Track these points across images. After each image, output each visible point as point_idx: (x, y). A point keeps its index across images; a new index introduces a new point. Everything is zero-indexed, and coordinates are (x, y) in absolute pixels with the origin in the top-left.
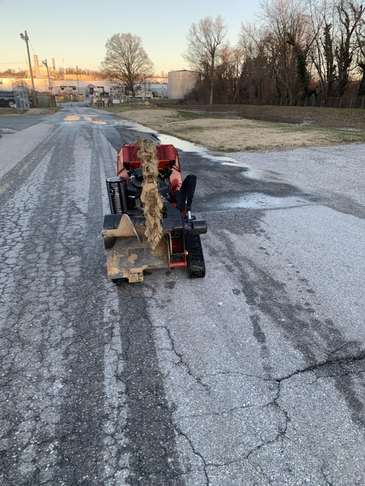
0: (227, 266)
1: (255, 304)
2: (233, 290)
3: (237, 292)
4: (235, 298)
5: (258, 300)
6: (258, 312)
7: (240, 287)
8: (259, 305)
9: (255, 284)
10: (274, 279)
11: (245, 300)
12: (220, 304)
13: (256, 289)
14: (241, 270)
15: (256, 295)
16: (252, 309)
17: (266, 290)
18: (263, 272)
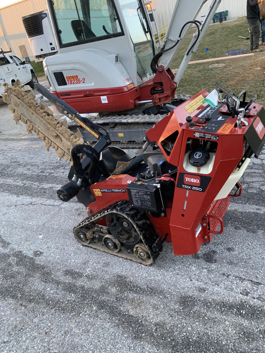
0: (80, 275)
1: (13, 255)
2: (41, 253)
3: (37, 254)
4: (34, 248)
5: (13, 260)
6: (7, 251)
7: (39, 261)
8: (9, 256)
9: (28, 275)
10: (11, 301)
11: (25, 252)
12: (41, 237)
13: (23, 270)
14: (58, 283)
15: (18, 264)
16: (13, 249)
17: (12, 277)
18: (30, 301)
